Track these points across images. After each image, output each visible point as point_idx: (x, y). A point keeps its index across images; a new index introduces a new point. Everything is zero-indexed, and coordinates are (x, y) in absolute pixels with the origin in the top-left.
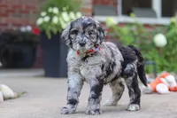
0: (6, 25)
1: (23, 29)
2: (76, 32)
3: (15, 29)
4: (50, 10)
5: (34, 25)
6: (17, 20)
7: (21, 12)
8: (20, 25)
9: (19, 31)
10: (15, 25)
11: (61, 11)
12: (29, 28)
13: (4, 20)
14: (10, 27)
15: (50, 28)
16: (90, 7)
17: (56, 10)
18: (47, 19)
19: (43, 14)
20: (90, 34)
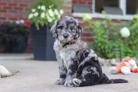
0: (5, 18)
1: (18, 22)
2: (61, 27)
3: (11, 21)
4: (39, 7)
5: (26, 19)
6: (13, 15)
7: (16, 8)
8: (16, 19)
9: (15, 23)
10: (11, 19)
12: (22, 21)
13: (2, 15)
14: (7, 20)
18: (36, 14)
19: (34, 10)
20: (71, 29)
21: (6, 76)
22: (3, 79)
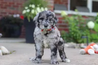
0: (5, 13)
1: (15, 16)
2: (42, 19)
3: (10, 15)
4: (30, 6)
5: (21, 14)
6: (12, 11)
7: (14, 6)
8: (13, 14)
9: (13, 17)
10: (10, 13)
11: (36, 6)
12: (18, 16)
13: (4, 11)
14: (7, 14)
15: (30, 15)
16: (52, 5)
17: (33, 6)
18: (28, 11)
19: (26, 8)
20: (50, 20)
21: (6, 54)
22: (4, 56)
